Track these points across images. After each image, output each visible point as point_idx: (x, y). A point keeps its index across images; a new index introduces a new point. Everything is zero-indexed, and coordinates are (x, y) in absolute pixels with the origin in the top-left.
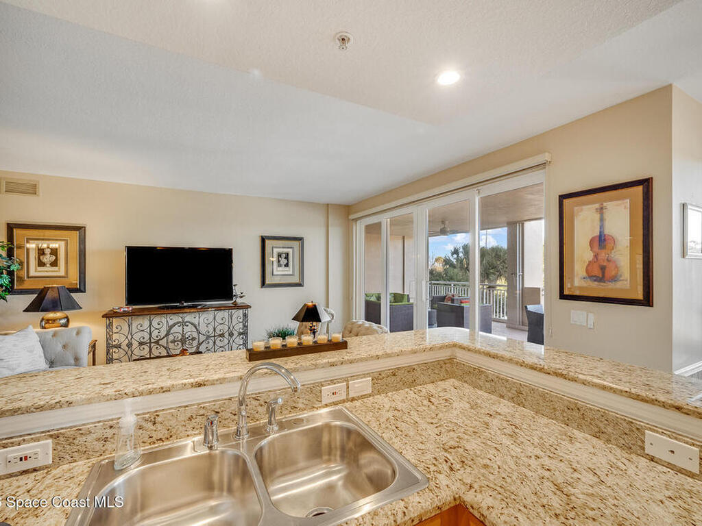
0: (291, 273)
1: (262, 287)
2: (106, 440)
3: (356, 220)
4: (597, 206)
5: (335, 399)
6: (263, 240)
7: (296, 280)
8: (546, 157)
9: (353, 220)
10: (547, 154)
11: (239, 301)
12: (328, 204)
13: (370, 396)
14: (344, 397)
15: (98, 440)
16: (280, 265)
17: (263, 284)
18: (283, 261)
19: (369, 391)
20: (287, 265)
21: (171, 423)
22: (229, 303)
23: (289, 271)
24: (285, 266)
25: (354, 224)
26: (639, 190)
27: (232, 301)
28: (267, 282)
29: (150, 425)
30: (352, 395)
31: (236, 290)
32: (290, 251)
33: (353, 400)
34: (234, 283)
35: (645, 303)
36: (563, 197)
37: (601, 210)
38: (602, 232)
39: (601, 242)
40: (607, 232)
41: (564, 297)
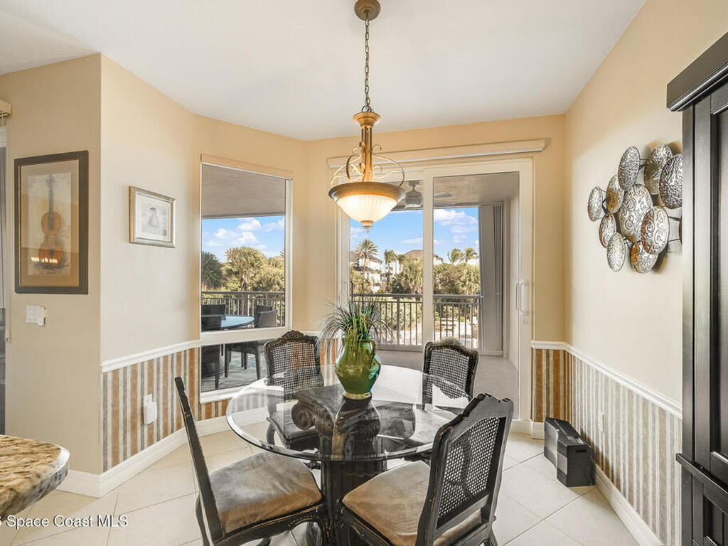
4: (47, 177)
26: (77, 163)
35: (82, 289)
36: (20, 163)
37: (50, 182)
38: (51, 209)
39: (51, 221)
40: (55, 210)
41: (19, 290)
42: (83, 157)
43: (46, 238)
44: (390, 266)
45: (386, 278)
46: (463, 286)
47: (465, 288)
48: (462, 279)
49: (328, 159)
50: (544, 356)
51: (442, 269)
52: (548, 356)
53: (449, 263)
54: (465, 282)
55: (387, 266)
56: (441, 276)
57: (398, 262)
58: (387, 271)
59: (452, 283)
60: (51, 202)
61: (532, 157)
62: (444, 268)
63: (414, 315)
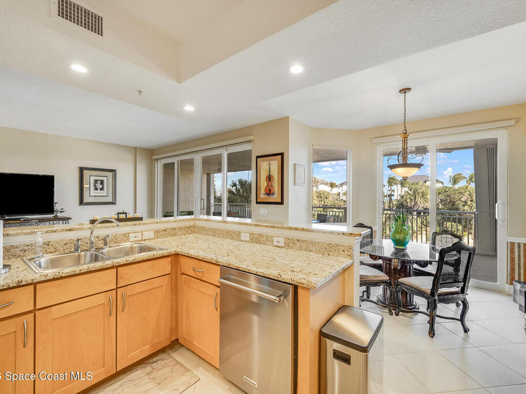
0: (105, 194)
1: (80, 205)
2: (25, 251)
3: (157, 160)
4: (268, 162)
5: (136, 239)
6: (82, 170)
7: (110, 199)
8: (251, 138)
9: (155, 160)
10: (251, 137)
11: (60, 215)
12: (136, 148)
13: (153, 239)
14: (141, 239)
15: (21, 251)
16: (96, 189)
17: (81, 202)
18: (99, 186)
19: (153, 237)
20: (102, 189)
21: (56, 245)
22: (51, 216)
23: (104, 193)
24: (101, 189)
25: (156, 162)
26: (280, 157)
27: (53, 215)
28: (85, 201)
29: (46, 246)
30: (144, 238)
31: (57, 207)
32: (105, 179)
33: (145, 240)
34: (55, 202)
35: (282, 203)
36: (258, 157)
37: (269, 164)
38: (269, 174)
39: (269, 178)
40: (271, 174)
41: (257, 203)
42: (282, 154)
43: (268, 184)
44: (392, 189)
45: (388, 198)
46: (464, 206)
47: (466, 208)
48: (463, 199)
49: (371, 138)
50: (516, 246)
51: (443, 191)
52: (519, 247)
53: (450, 185)
54: (466, 202)
55: (390, 189)
56: (442, 197)
57: (399, 186)
58: (390, 193)
59: (453, 203)
60: (270, 172)
61: (507, 129)
62: (445, 190)
63: (415, 228)
